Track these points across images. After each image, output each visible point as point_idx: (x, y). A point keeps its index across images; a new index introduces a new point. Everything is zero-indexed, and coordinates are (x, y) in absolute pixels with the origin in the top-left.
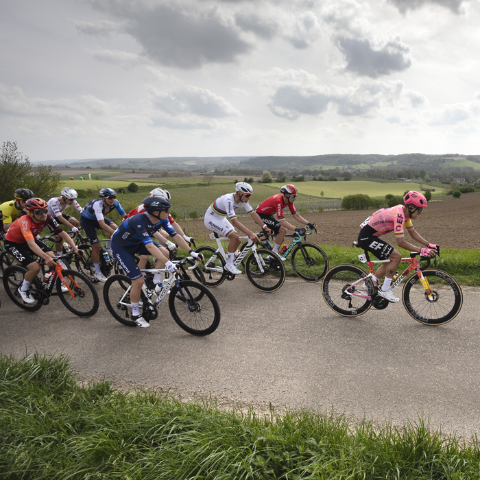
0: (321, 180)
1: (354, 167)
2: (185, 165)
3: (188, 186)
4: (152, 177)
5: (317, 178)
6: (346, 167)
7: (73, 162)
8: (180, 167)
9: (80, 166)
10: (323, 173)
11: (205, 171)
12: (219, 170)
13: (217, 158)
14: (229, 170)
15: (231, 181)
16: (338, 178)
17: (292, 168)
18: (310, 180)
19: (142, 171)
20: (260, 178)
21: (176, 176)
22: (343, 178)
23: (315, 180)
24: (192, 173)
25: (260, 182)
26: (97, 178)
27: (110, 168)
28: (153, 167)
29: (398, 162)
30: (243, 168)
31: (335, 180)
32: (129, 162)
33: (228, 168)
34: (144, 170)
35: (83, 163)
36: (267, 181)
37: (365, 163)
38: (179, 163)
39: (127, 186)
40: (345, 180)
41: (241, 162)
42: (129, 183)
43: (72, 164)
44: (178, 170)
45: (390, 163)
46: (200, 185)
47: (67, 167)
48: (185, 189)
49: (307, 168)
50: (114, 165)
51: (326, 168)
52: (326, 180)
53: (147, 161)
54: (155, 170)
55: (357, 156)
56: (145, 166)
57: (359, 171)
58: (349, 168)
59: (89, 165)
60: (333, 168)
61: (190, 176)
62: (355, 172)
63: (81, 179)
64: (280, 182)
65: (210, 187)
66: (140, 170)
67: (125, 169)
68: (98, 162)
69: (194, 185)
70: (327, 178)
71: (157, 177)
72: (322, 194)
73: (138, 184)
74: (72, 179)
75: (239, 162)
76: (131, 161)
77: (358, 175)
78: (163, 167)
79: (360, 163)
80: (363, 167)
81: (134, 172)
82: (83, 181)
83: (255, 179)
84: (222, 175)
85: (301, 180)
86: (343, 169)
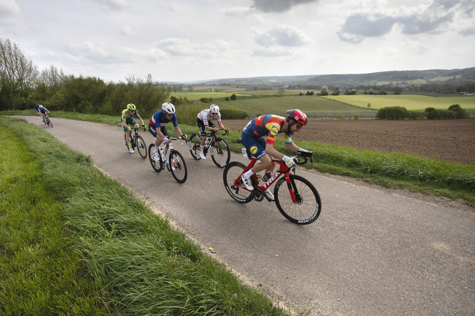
0: (371, 93)
1: (409, 82)
2: (269, 82)
3: (267, 96)
4: (248, 90)
5: (368, 92)
6: (400, 82)
7: (207, 81)
8: (266, 83)
9: (210, 84)
10: (375, 88)
11: (282, 86)
12: (292, 85)
13: (292, 76)
14: (299, 86)
15: (297, 94)
16: (388, 92)
17: (349, 84)
18: (361, 94)
19: (243, 86)
20: (319, 92)
21: (262, 89)
22: (393, 92)
23: (366, 93)
24: (273, 88)
25: (318, 95)
26: (216, 91)
27: (225, 85)
28: (250, 84)
29: (462, 76)
30: (309, 84)
31: (385, 94)
32: (236, 81)
33: (298, 84)
34: (244, 86)
35: (212, 82)
36: (325, 94)
37: (422, 78)
38: (266, 81)
39: (231, 96)
40: (395, 94)
41: (309, 80)
42: (232, 94)
43: (206, 83)
44: (265, 86)
45: (451, 77)
46: (275, 96)
47: (204, 84)
48: (265, 98)
49: (362, 84)
50: (228, 83)
51: (380, 84)
52: (376, 94)
53: (246, 80)
54: (250, 85)
55: (414, 72)
56: (245, 83)
57: (413, 85)
58: (403, 83)
59: (215, 83)
60: (386, 83)
61: (271, 89)
62: (408, 87)
63: (208, 92)
64: (335, 95)
65: (281, 98)
66: (242, 85)
67: (233, 85)
68: (219, 81)
69: (271, 96)
70: (378, 92)
71: (250, 90)
72: (369, 105)
73: (237, 95)
74: (204, 92)
75: (307, 79)
76: (238, 80)
77: (411, 90)
78: (255, 83)
79: (415, 78)
80: (418, 82)
81: (238, 87)
82: (209, 93)
83: (316, 92)
84: (293, 89)
85: (353, 93)
86: (397, 84)
